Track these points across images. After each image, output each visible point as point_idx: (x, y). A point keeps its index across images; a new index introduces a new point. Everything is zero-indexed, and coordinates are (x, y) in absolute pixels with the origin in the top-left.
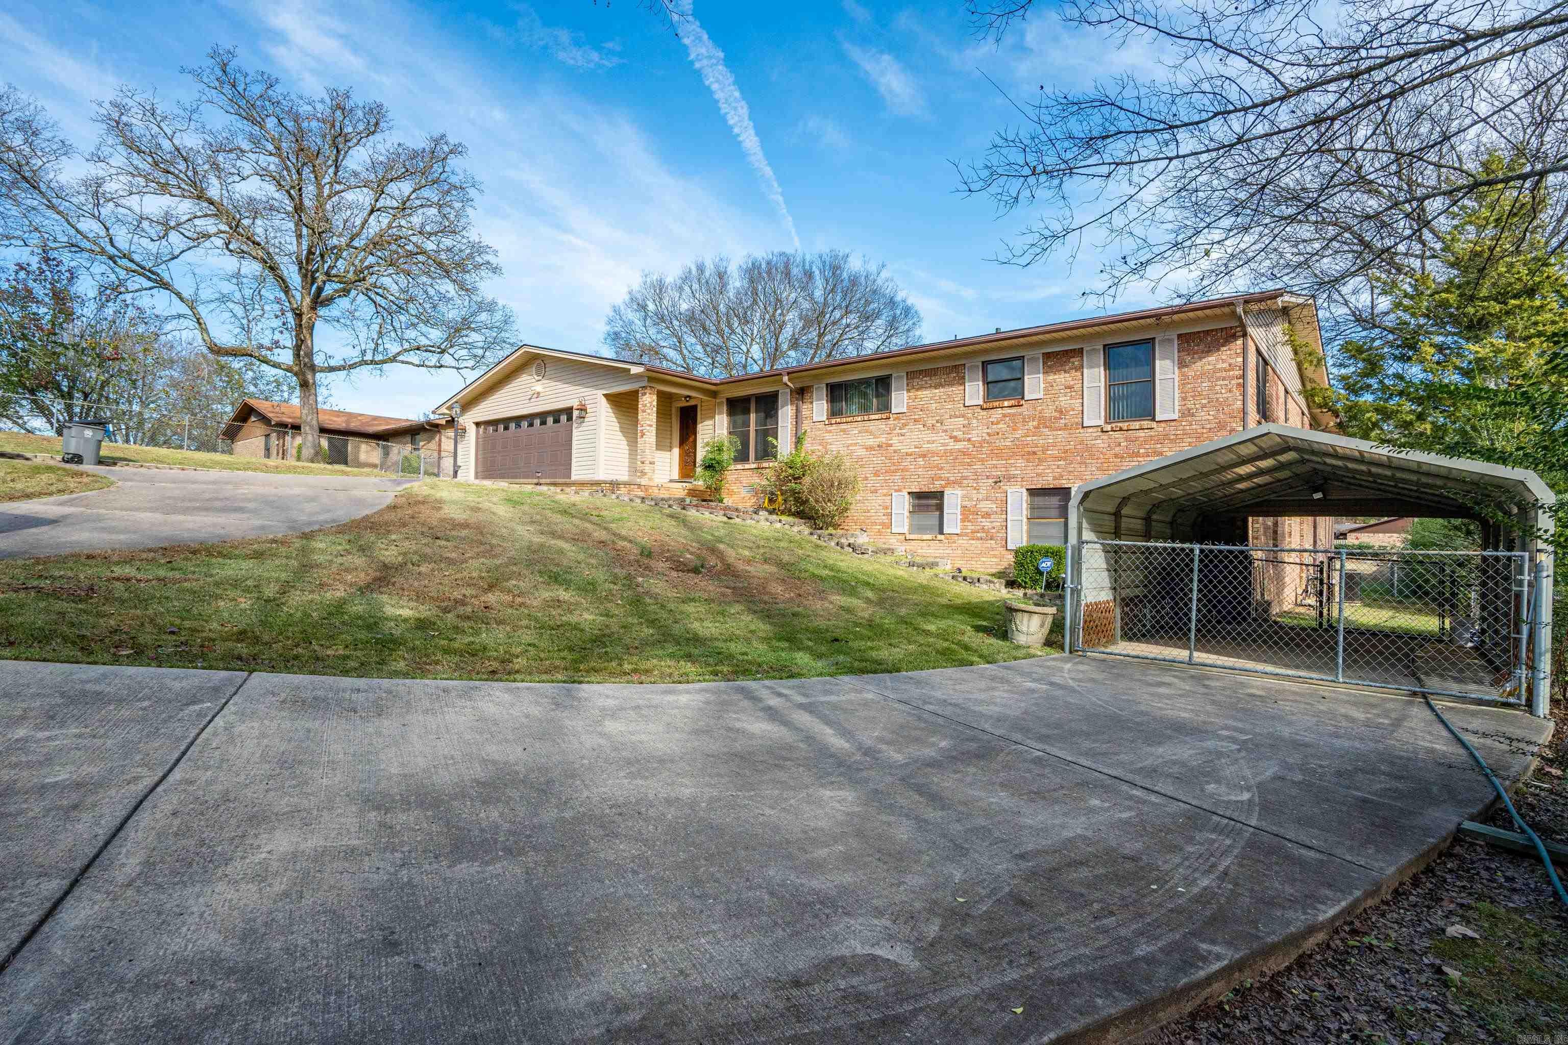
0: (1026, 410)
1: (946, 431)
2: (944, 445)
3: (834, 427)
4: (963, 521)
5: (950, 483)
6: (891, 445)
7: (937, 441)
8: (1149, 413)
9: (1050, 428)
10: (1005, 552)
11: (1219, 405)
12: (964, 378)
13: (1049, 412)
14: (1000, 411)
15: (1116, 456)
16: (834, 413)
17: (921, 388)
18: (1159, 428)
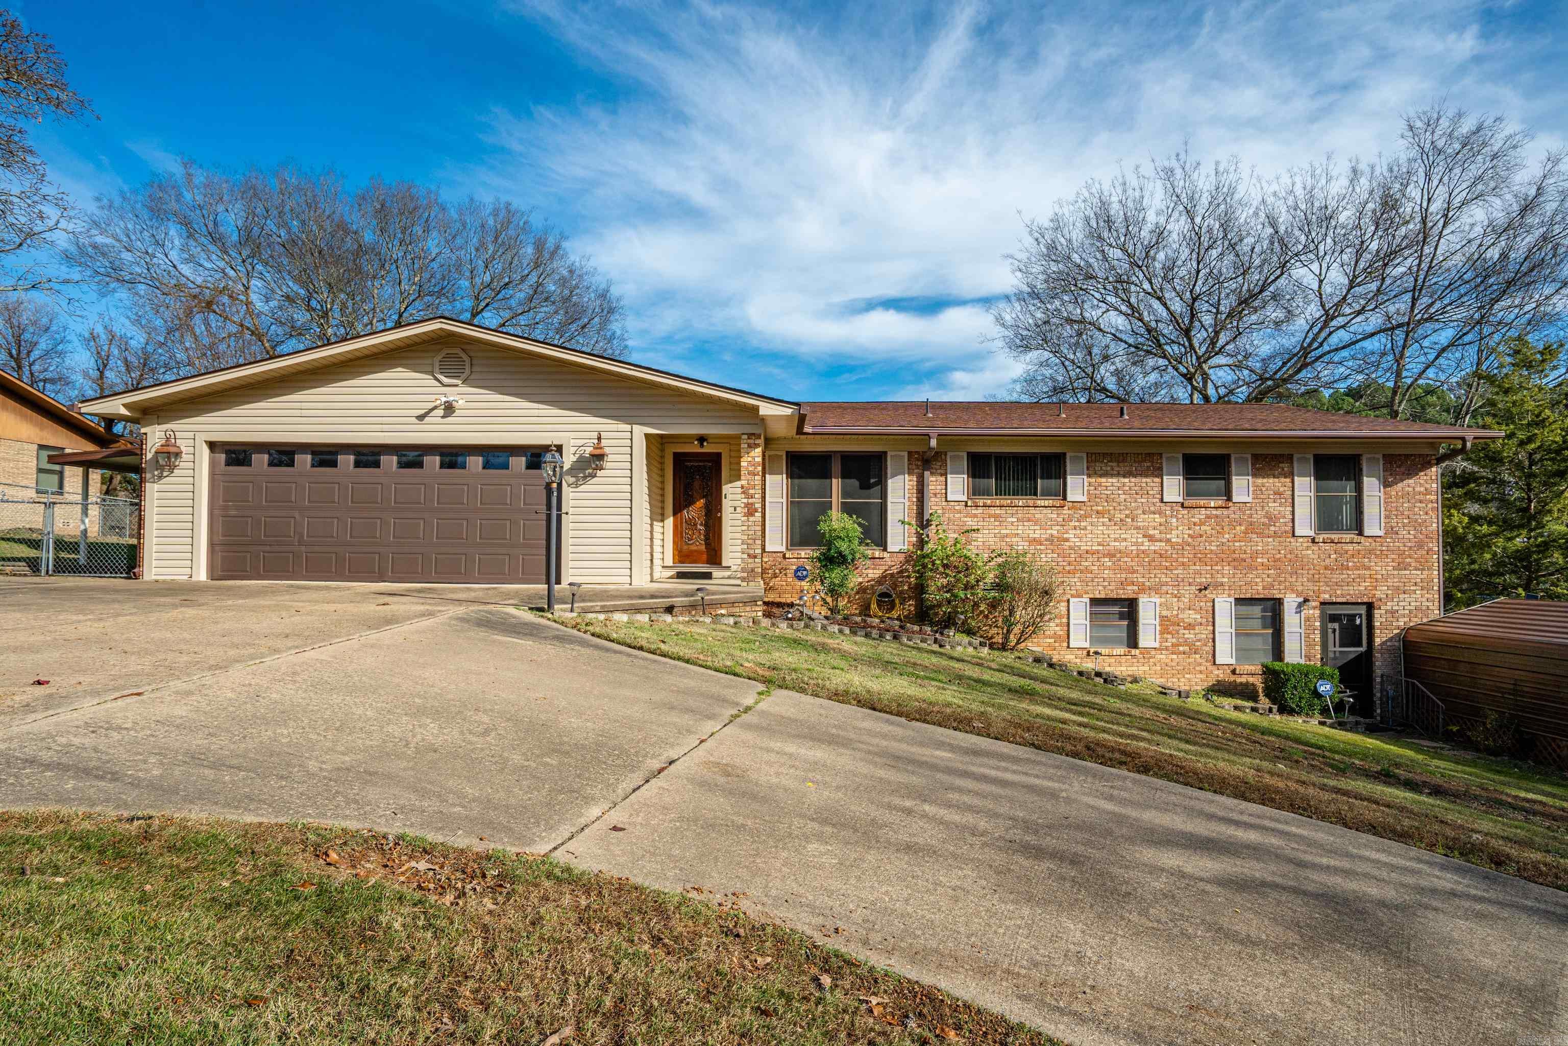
0: (1232, 513)
1: (1138, 528)
2: (1136, 544)
3: (980, 510)
4: (1161, 633)
5: (1143, 589)
6: (1067, 540)
7: (1130, 540)
8: (1358, 526)
9: (1260, 535)
10: (1210, 668)
11: (1418, 526)
12: (1161, 469)
13: (1259, 517)
14: (1203, 511)
15: (1326, 568)
16: (976, 492)
17: (1105, 475)
18: (1366, 543)
